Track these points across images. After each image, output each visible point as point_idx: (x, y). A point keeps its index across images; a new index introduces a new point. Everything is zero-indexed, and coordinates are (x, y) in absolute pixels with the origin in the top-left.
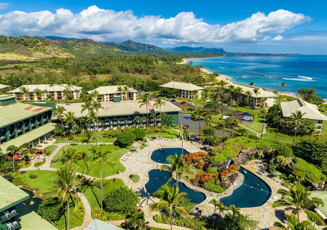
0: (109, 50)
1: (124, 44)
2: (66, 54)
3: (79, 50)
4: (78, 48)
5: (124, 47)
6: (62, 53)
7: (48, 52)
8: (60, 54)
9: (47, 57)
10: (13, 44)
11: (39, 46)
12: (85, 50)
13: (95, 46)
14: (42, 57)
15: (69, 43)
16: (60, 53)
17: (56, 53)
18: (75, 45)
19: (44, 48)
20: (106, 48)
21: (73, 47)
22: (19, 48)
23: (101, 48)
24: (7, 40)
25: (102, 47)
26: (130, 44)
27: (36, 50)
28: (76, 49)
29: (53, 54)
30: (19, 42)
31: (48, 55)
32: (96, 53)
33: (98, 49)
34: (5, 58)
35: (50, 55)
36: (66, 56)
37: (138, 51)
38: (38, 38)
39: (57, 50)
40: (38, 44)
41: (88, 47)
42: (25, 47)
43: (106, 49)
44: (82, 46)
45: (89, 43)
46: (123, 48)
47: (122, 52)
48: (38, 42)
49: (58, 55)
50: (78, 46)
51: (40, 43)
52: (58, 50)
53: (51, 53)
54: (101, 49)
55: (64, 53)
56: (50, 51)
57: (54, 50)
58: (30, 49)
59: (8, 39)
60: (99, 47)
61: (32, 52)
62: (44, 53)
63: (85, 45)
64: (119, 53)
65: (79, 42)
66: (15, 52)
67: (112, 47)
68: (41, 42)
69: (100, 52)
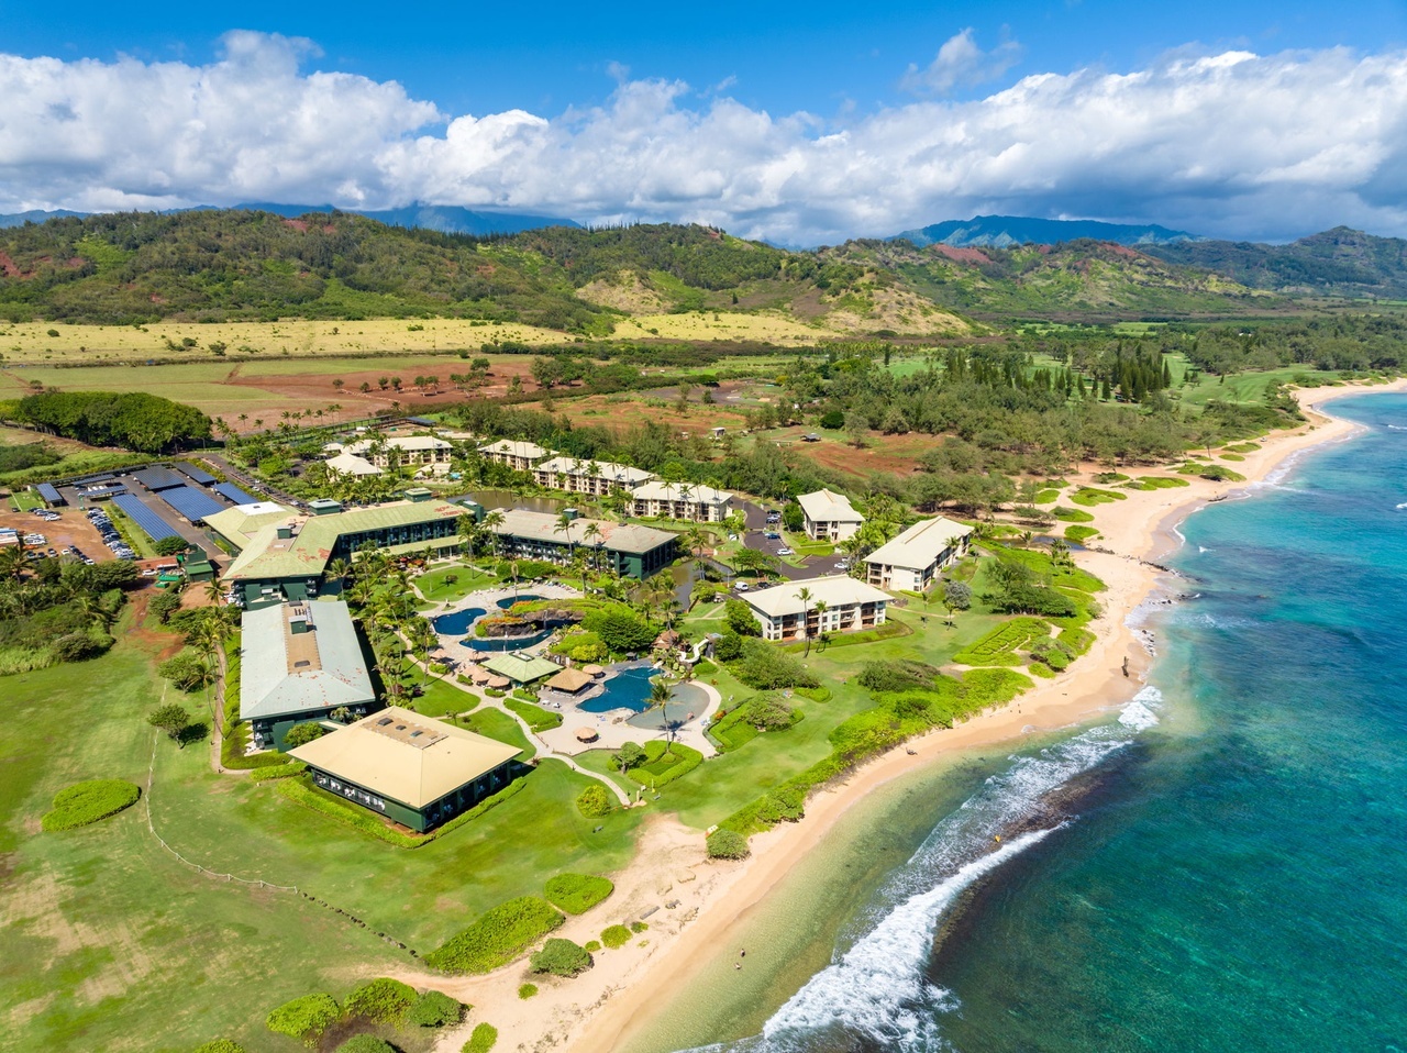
0: (1181, 285)
1: (1309, 248)
2: (937, 316)
3: (1047, 287)
4: (1048, 278)
5: (1298, 265)
6: (926, 313)
7: (877, 309)
8: (913, 318)
9: (867, 328)
10: (792, 281)
11: (857, 291)
12: (1069, 288)
13: (1121, 269)
14: (851, 329)
15: (1018, 259)
16: (918, 317)
17: (898, 316)
18: (1039, 265)
19: (871, 295)
20: (1170, 278)
21: (1028, 276)
22: (801, 297)
23: (1144, 278)
24: (780, 268)
25: (1149, 274)
26: (1342, 247)
27: (846, 303)
28: (1038, 282)
29: (888, 319)
30: (808, 275)
31: (871, 322)
32: (1114, 301)
33: (1132, 281)
34: (742, 333)
35: (877, 321)
36: (936, 324)
37: (1374, 282)
39: (911, 304)
40: (860, 281)
41: (1084, 277)
42: (819, 291)
43: (1169, 283)
44: (1063, 272)
45: (1097, 257)
46: (1290, 270)
47: (1243, 296)
48: (862, 275)
49: (905, 321)
50: (1048, 271)
51: (866, 279)
52: (916, 301)
53: (885, 315)
54: (1142, 283)
55: (930, 314)
56: (884, 308)
57: (899, 303)
58: (829, 298)
59: (784, 264)
60: (1135, 276)
61: (829, 310)
62: (864, 316)
63: (1079, 265)
64: (1224, 299)
65: (1058, 255)
66: (785, 310)
67: (1202, 271)
68: (872, 275)
69: (1133, 297)
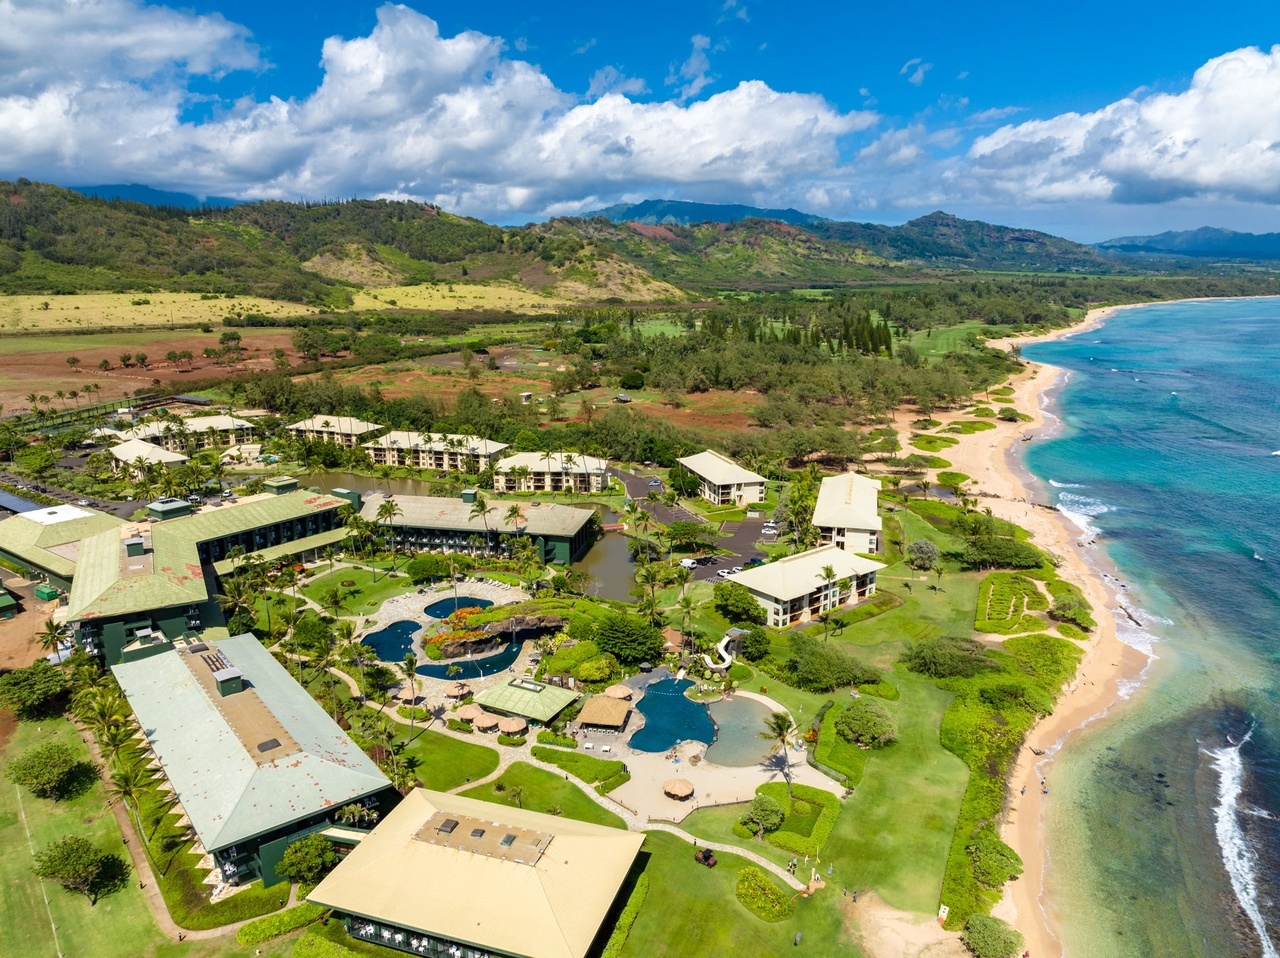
0: (834, 257)
1: (916, 229)
2: (655, 284)
3: (728, 259)
4: (727, 251)
5: (910, 242)
6: (645, 282)
7: (602, 279)
8: (635, 286)
9: (596, 296)
10: (516, 254)
11: (581, 262)
12: (746, 260)
13: (786, 244)
14: (581, 297)
15: (700, 235)
16: (639, 285)
17: (623, 284)
18: (718, 241)
19: (594, 266)
20: (826, 251)
21: (710, 250)
22: (528, 268)
23: (806, 252)
24: (502, 242)
25: (809, 248)
26: (941, 228)
27: (571, 273)
28: (720, 256)
29: (613, 288)
30: (530, 249)
31: (598, 291)
32: (784, 271)
33: (796, 254)
34: (480, 302)
35: (604, 290)
36: (656, 292)
37: (966, 256)
38: (601, 222)
39: (631, 273)
40: (582, 253)
41: (758, 250)
42: (544, 263)
43: (826, 256)
44: (740, 247)
45: (766, 233)
46: (905, 246)
47: (884, 266)
48: (582, 247)
49: (629, 289)
50: (727, 246)
51: (587, 251)
52: (635, 271)
53: (610, 284)
54: (804, 256)
55: (649, 283)
56: (608, 277)
57: (620, 273)
58: (555, 269)
59: (506, 238)
60: (798, 250)
61: (556, 280)
62: (590, 285)
63: (752, 240)
64: (871, 269)
65: (733, 232)
66: (515, 281)
67: (850, 246)
68: (592, 247)
69: (799, 268)
